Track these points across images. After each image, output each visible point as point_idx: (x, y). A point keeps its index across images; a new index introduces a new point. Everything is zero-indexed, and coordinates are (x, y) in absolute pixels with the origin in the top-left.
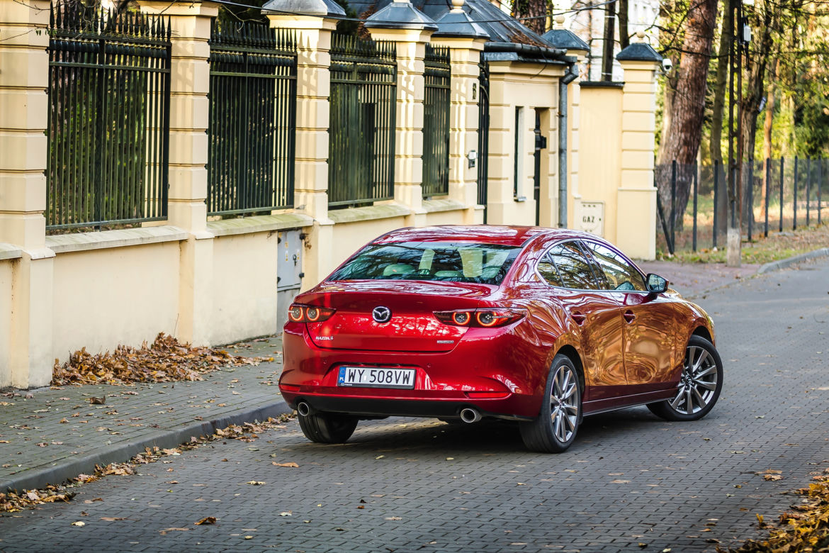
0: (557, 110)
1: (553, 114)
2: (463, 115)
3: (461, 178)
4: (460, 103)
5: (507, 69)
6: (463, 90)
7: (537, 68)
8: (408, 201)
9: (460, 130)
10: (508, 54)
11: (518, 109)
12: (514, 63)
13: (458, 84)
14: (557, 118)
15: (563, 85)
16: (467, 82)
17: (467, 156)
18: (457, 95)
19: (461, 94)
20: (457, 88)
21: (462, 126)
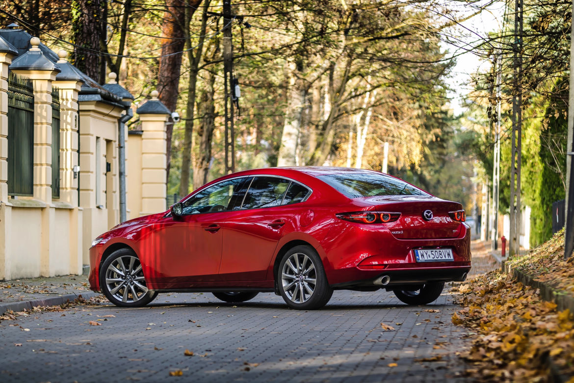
0: (117, 143)
1: (115, 145)
2: (69, 139)
3: (68, 186)
4: (67, 130)
5: (92, 107)
6: (69, 120)
7: (108, 108)
8: (43, 198)
9: (67, 149)
10: (94, 96)
11: (98, 138)
12: (98, 103)
13: (65, 116)
14: (118, 149)
15: (122, 124)
16: (71, 113)
17: (73, 170)
18: (65, 124)
19: (67, 123)
20: (65, 119)
21: (69, 147)
